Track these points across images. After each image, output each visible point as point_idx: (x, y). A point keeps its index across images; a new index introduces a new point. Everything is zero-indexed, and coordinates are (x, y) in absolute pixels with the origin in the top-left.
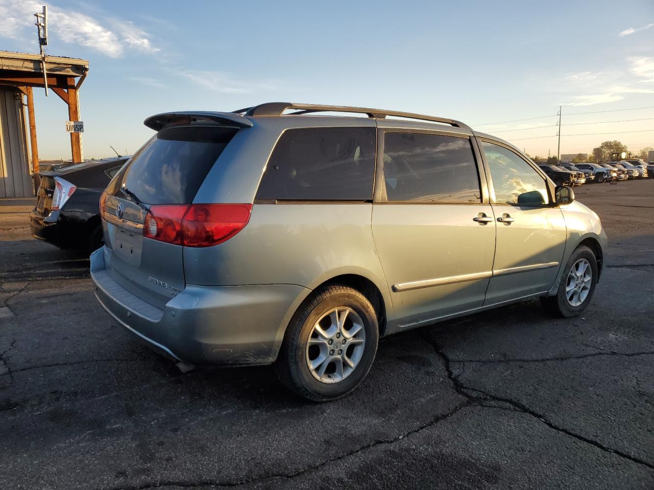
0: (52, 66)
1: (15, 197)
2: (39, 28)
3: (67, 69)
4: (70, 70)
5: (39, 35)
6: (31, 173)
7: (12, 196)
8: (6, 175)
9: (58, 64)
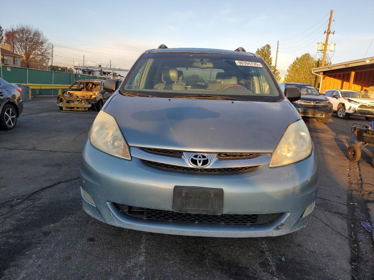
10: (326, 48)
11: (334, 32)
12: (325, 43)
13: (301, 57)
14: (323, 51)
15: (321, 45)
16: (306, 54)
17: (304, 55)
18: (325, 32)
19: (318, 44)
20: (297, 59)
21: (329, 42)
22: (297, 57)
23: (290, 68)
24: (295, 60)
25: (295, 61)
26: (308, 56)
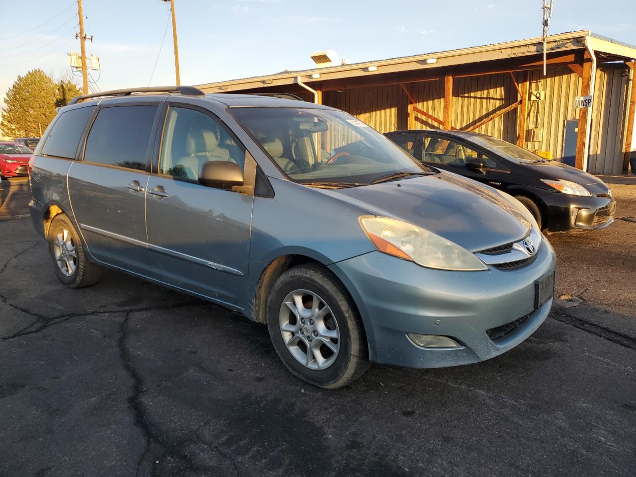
0: (553, 45)
1: (603, 174)
2: (544, 11)
3: (568, 45)
4: (570, 44)
5: (544, 17)
6: (624, 151)
7: (601, 173)
8: (599, 152)
9: (559, 41)
10: (84, 63)
11: (92, 37)
12: (80, 55)
13: (26, 76)
14: (81, 69)
15: (74, 57)
16: (36, 70)
17: (31, 72)
18: (76, 36)
19: (70, 55)
20: (20, 79)
21: (87, 54)
22: (19, 76)
23: (8, 95)
24: (16, 81)
25: (16, 83)
26: (40, 74)
